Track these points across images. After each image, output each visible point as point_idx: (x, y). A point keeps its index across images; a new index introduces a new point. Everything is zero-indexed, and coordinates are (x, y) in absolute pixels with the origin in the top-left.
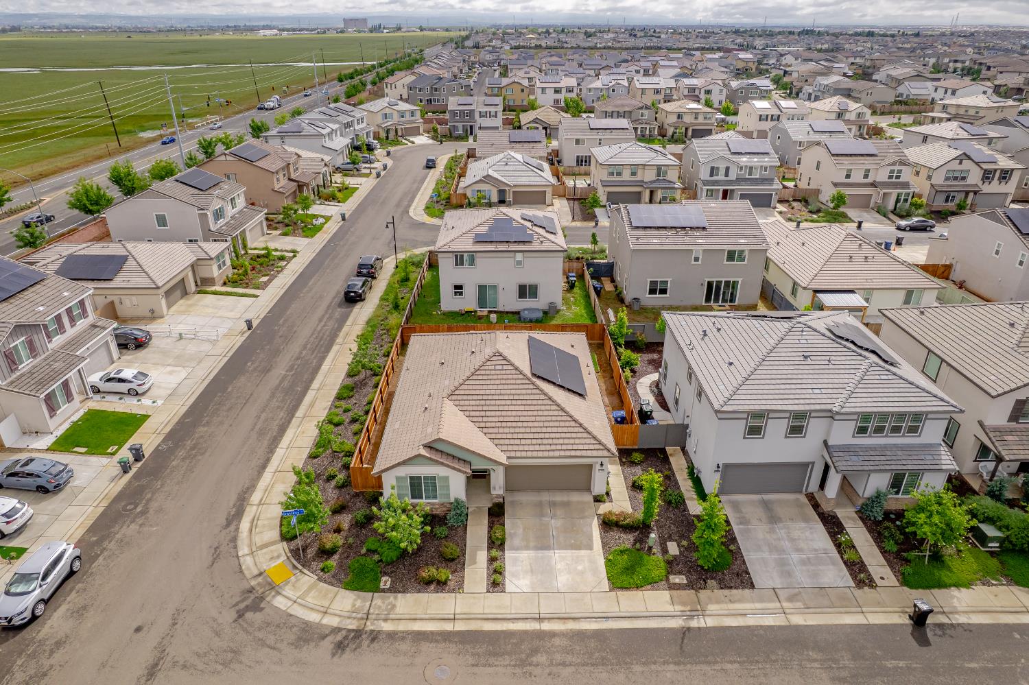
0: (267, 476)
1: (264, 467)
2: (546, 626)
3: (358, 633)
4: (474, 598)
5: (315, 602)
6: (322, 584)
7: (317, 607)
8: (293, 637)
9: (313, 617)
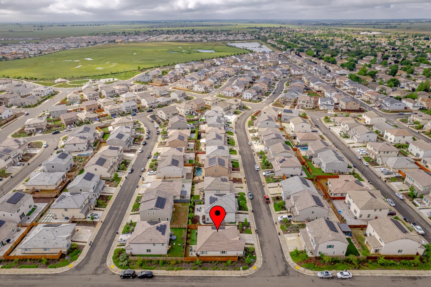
0: (233, 275)
1: (230, 277)
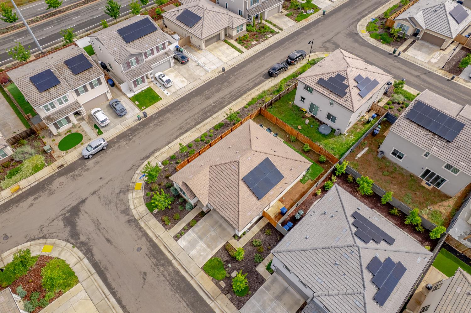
1: (169, 143)
2: (174, 262)
3: (136, 221)
4: (168, 236)
5: (136, 203)
6: (143, 198)
7: (135, 205)
8: (123, 209)
9: (132, 207)
